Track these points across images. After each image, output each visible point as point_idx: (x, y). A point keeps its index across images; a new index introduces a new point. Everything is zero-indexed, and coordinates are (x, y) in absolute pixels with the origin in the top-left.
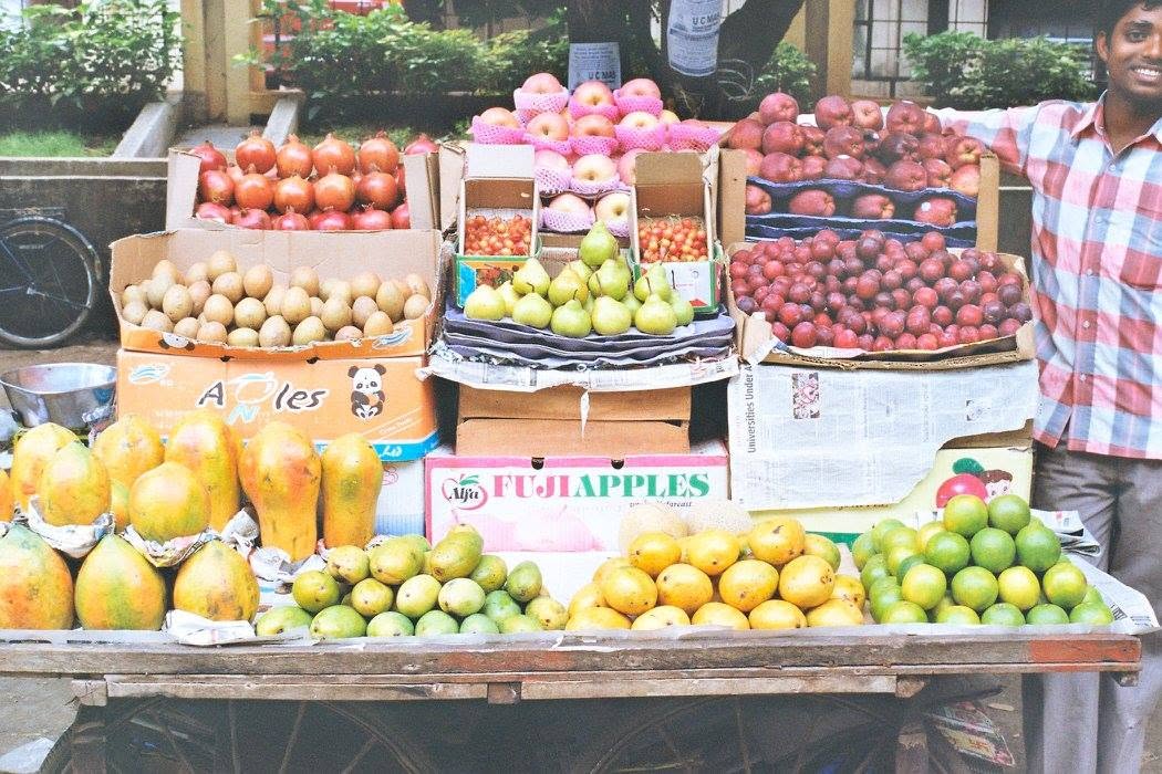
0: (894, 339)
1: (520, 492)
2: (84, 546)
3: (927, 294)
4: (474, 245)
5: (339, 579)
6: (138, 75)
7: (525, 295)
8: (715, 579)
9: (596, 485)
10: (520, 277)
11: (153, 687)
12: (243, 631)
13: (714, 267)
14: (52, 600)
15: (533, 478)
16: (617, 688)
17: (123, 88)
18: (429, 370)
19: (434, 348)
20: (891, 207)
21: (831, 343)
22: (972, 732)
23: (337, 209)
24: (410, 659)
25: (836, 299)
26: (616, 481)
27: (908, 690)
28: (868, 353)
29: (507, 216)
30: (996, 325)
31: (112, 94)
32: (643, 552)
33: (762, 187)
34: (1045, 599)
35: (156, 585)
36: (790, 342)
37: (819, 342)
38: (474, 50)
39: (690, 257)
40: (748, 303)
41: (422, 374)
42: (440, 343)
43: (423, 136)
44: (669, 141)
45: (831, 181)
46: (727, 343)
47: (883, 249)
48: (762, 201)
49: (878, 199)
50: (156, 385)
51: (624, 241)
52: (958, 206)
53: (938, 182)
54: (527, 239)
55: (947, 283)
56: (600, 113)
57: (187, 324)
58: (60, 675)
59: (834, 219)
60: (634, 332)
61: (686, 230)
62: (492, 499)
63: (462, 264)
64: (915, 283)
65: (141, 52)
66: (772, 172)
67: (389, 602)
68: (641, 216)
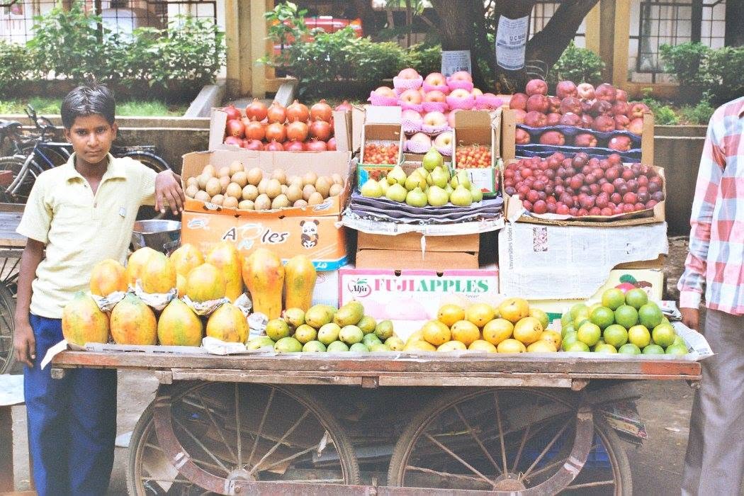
0: (589, 210)
1: (388, 288)
2: (163, 304)
3: (608, 186)
4: (369, 159)
5: (290, 324)
6: (200, 69)
7: (392, 184)
8: (481, 329)
9: (428, 285)
10: (391, 175)
11: (195, 375)
12: (240, 348)
13: (495, 172)
14: (146, 330)
15: (395, 281)
16: (428, 381)
17: (191, 76)
18: (341, 223)
19: (345, 212)
20: (595, 141)
21: (555, 212)
22: (627, 421)
23: (298, 140)
24: (323, 364)
25: (559, 189)
26: (439, 283)
27: (578, 387)
28: (573, 217)
29: (387, 144)
30: (645, 203)
31: (185, 80)
32: (444, 314)
33: (526, 130)
34: (652, 341)
35: (198, 324)
36: (532, 211)
37: (548, 211)
38: (398, 54)
39: (482, 166)
40: (511, 190)
41: (338, 225)
42: (348, 209)
43: (345, 102)
44: (476, 105)
45: (562, 126)
46: (499, 211)
47: (586, 163)
48: (525, 137)
49: (588, 136)
50: (201, 229)
51: (447, 158)
52: (632, 141)
53: (622, 127)
54: (396, 156)
55: (619, 181)
56: (439, 90)
57: (218, 198)
58: (149, 368)
59: (564, 147)
60: (450, 205)
61: (482, 152)
62: (374, 291)
63: (361, 168)
64: (603, 181)
65: (202, 55)
66: (530, 122)
67: (314, 336)
68: (458, 145)
